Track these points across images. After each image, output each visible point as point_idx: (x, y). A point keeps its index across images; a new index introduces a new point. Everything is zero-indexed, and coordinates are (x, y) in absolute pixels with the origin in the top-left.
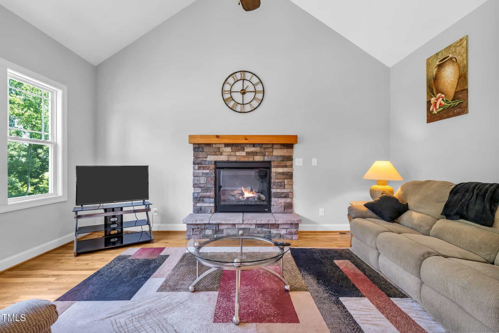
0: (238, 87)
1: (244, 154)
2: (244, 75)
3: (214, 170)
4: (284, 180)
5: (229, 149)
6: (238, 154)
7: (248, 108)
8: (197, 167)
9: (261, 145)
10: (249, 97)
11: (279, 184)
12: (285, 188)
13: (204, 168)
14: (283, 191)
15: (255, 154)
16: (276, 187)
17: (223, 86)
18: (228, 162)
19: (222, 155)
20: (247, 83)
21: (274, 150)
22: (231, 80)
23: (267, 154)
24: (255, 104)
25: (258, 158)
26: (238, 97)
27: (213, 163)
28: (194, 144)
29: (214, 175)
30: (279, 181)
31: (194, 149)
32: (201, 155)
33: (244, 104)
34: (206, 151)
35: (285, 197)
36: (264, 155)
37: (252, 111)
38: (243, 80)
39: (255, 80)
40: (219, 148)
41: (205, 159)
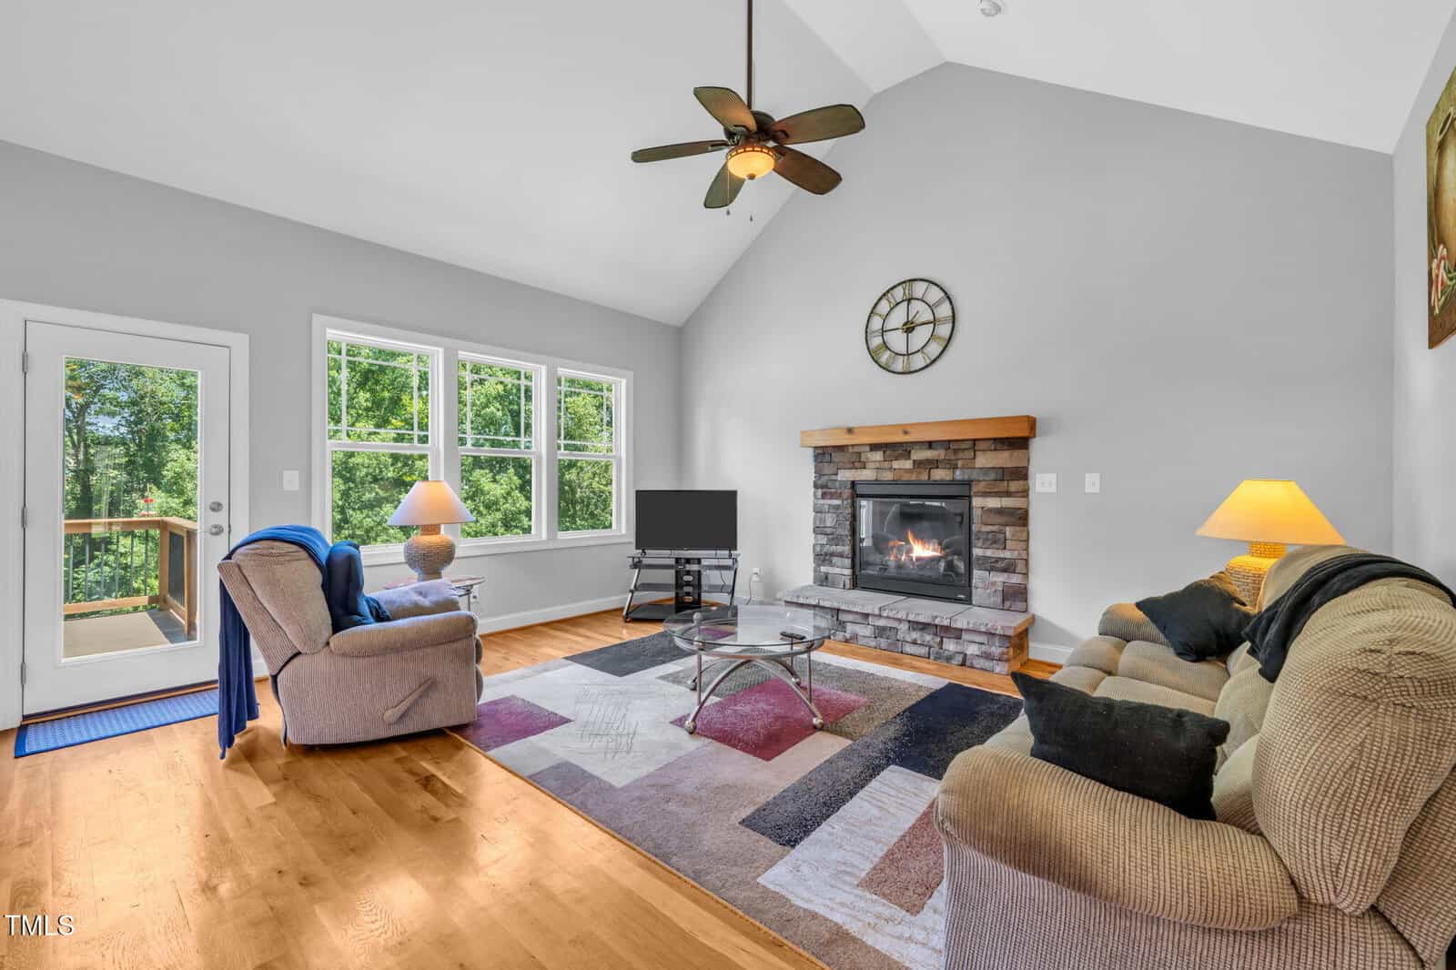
0: (898, 318)
1: (908, 464)
2: (911, 290)
3: (849, 501)
4: (1002, 528)
5: (878, 456)
6: (896, 465)
7: (919, 361)
8: (820, 492)
9: (946, 444)
10: (921, 335)
11: (990, 536)
12: (1005, 548)
13: (832, 496)
14: (1002, 556)
15: (934, 464)
16: (984, 544)
17: (868, 321)
18: (877, 482)
19: (865, 468)
20: (916, 305)
21: (978, 454)
22: (884, 307)
23: (960, 463)
24: (934, 349)
25: (940, 474)
26: (897, 341)
27: (849, 486)
28: (816, 448)
29: (849, 510)
30: (989, 528)
31: (816, 457)
32: (828, 469)
33: (908, 355)
34: (836, 460)
35: (1005, 570)
36: (955, 467)
37: (927, 366)
38: (909, 301)
39: (934, 295)
40: (859, 454)
41: (834, 477)
